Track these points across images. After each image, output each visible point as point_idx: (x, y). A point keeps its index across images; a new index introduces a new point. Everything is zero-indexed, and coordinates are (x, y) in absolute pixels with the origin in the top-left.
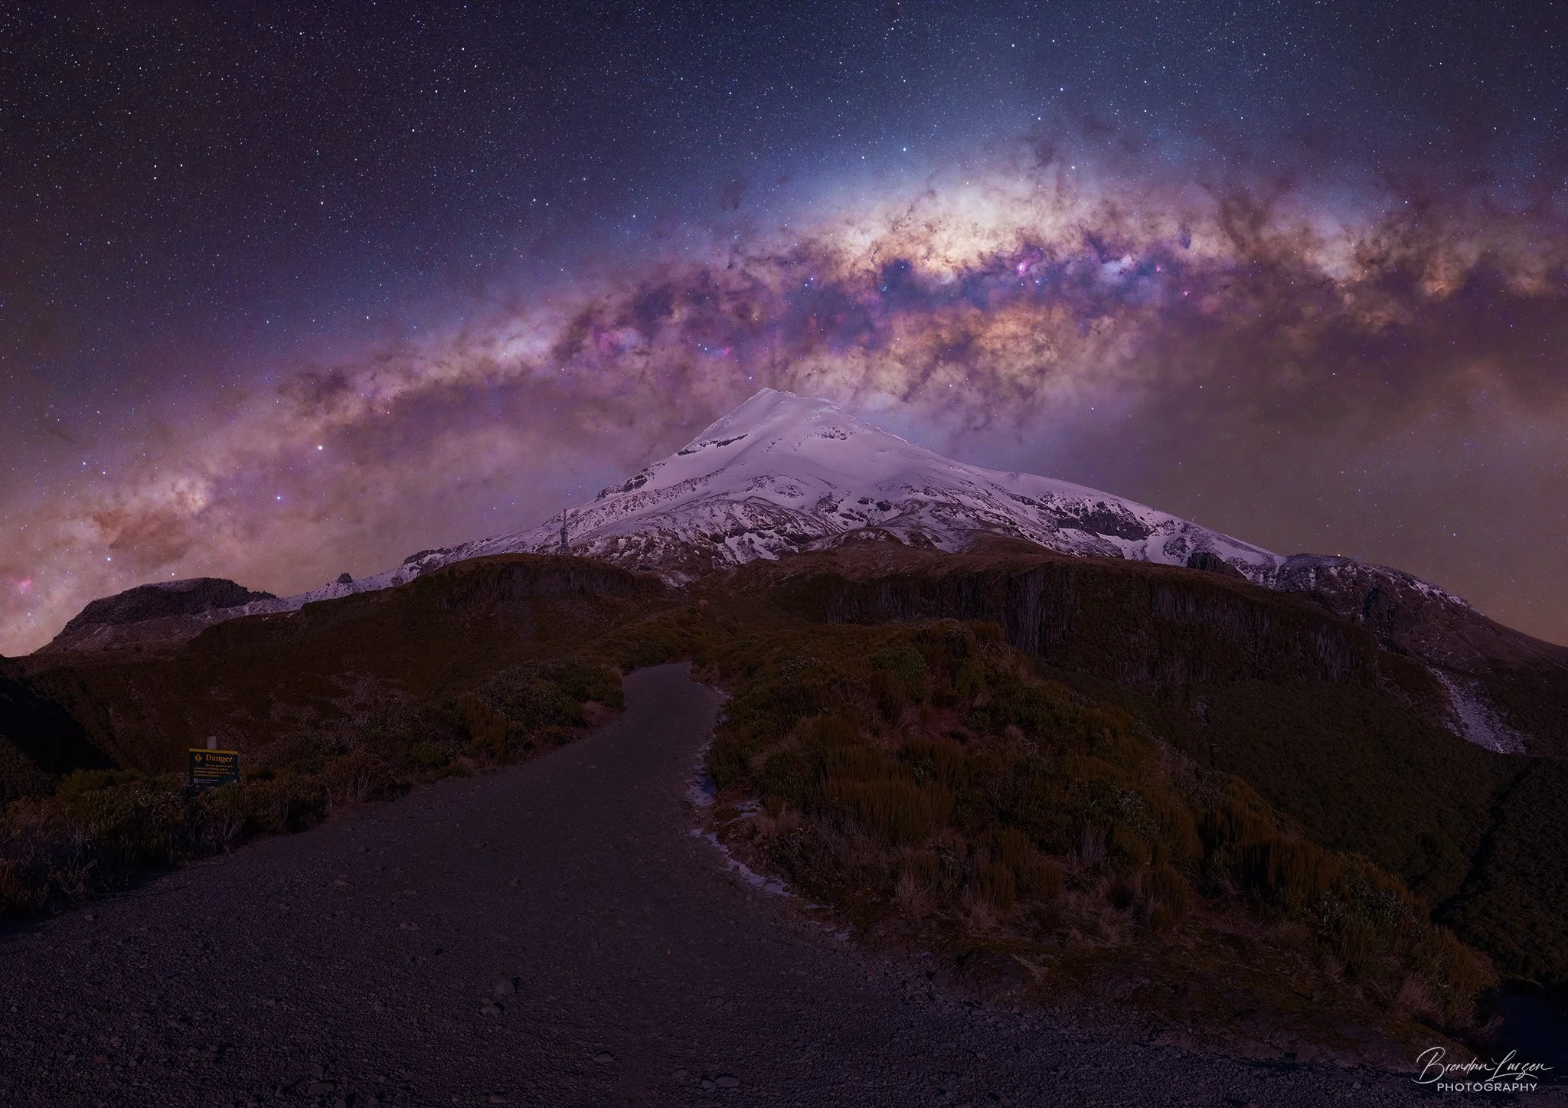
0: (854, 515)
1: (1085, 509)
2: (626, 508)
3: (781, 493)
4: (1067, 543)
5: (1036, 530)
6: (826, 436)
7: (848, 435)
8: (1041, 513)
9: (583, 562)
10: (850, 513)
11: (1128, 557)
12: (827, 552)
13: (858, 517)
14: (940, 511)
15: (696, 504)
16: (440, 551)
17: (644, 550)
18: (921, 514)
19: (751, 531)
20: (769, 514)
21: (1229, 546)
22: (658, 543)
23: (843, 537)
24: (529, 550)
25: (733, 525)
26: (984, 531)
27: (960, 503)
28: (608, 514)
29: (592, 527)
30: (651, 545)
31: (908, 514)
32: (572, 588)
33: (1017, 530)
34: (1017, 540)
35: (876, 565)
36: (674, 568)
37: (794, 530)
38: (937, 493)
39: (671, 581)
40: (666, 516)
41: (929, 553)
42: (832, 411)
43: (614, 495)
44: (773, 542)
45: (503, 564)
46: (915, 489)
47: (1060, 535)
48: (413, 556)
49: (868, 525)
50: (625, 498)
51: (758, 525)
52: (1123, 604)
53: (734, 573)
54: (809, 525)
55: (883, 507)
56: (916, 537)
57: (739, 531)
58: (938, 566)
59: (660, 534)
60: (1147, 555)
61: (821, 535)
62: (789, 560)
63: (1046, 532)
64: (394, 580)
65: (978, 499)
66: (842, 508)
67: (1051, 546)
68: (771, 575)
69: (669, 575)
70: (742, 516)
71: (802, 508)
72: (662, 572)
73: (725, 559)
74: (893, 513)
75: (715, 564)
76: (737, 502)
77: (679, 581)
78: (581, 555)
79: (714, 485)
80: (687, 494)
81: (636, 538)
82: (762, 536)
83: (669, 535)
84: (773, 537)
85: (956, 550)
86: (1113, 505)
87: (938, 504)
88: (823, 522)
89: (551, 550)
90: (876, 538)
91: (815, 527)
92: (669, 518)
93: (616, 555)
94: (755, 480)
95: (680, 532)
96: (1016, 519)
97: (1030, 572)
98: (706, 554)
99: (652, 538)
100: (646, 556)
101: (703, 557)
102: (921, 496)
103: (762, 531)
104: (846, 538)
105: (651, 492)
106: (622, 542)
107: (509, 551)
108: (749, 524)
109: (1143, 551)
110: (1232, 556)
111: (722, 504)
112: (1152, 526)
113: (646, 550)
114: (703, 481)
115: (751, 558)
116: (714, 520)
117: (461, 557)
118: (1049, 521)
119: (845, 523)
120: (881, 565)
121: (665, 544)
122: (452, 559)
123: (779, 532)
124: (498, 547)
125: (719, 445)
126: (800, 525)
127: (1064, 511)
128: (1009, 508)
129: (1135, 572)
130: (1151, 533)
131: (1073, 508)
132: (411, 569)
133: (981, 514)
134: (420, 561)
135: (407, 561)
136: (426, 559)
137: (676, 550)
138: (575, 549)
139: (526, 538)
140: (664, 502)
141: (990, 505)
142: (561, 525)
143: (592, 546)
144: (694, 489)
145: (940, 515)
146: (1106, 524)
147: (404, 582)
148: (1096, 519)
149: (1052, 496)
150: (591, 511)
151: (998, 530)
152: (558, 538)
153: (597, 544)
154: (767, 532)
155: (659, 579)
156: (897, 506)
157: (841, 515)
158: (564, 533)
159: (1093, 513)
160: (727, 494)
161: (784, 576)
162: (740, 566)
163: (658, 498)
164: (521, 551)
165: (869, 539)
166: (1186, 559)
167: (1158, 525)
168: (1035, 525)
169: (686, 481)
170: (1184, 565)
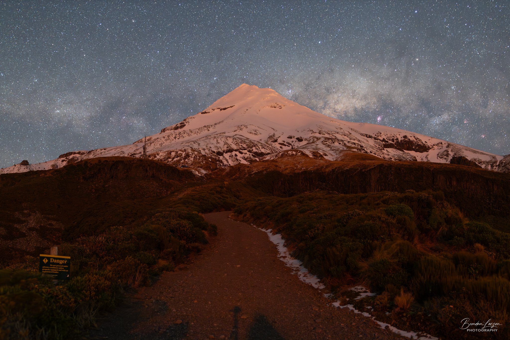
0: (285, 143)
1: (397, 139)
2: (175, 138)
3: (251, 133)
4: (388, 155)
5: (373, 149)
6: (272, 107)
7: (282, 107)
8: (376, 142)
9: (154, 162)
10: (283, 143)
11: (419, 160)
12: (273, 161)
13: (287, 144)
14: (326, 141)
15: (209, 137)
16: (79, 153)
17: (184, 158)
18: (317, 143)
19: (236, 150)
20: (245, 142)
21: (472, 153)
22: (191, 155)
23: (280, 154)
24: (126, 155)
25: (227, 147)
26: (348, 150)
27: (336, 138)
28: (166, 140)
29: (158, 146)
30: (187, 156)
31: (311, 143)
32: (148, 174)
33: (364, 150)
34: (364, 154)
35: (297, 167)
36: (198, 167)
37: (256, 150)
38: (325, 133)
39: (197, 173)
40: (195, 142)
41: (321, 161)
42: (275, 95)
43: (169, 131)
44: (246, 156)
45: (113, 161)
46: (315, 131)
47: (385, 151)
48: (64, 154)
49: (292, 148)
50: (175, 133)
51: (239, 148)
52: (419, 182)
53: (228, 169)
54: (264, 148)
55: (300, 140)
56: (316, 154)
57: (231, 150)
58: (327, 167)
59: (192, 151)
60: (429, 159)
61: (269, 153)
62: (255, 164)
63: (378, 150)
64: (53, 166)
65: (345, 136)
66: (280, 141)
67: (381, 156)
68: (246, 171)
69: (196, 170)
70: (232, 144)
71: (261, 140)
72: (193, 169)
73: (223, 163)
74: (304, 143)
75: (219, 165)
76: (230, 137)
77: (201, 173)
78: (153, 159)
79: (219, 129)
80: (205, 132)
81: (179, 152)
82: (241, 153)
83: (196, 151)
84: (246, 153)
85: (335, 159)
86: (411, 137)
87: (326, 138)
88: (271, 147)
89: (137, 156)
90: (296, 154)
91: (266, 149)
92: (197, 144)
93: (170, 160)
94: (238, 127)
95: (202, 150)
96: (363, 144)
97: (372, 169)
98: (215, 161)
99: (188, 152)
100: (185, 161)
101: (213, 162)
102: (317, 135)
103: (241, 151)
104: (282, 154)
105: (187, 131)
106: (173, 154)
107: (115, 155)
108: (235, 147)
109: (426, 157)
110: (473, 157)
111: (222, 138)
112: (431, 146)
113: (185, 158)
114: (213, 127)
115: (236, 163)
116: (218, 145)
117: (90, 157)
118: (379, 145)
119: (281, 147)
120: (299, 166)
121: (194, 155)
122: (85, 157)
123: (249, 151)
124: (110, 153)
125: (221, 110)
126: (259, 148)
127: (386, 140)
128: (360, 139)
129: (425, 167)
130: (431, 149)
131: (391, 139)
132: (63, 161)
133: (346, 143)
134: (68, 157)
135: (61, 156)
136: (71, 157)
137: (200, 158)
138: (149, 156)
139: (125, 150)
140: (194, 136)
141: (351, 139)
142: (143, 144)
143: (158, 155)
144: (209, 130)
145: (326, 144)
146: (408, 145)
147: (59, 167)
148: (403, 144)
149: (381, 133)
150: (158, 138)
151: (355, 150)
152: (142, 150)
153: (160, 154)
154: (243, 151)
155: (191, 172)
156: (306, 139)
157: (280, 144)
158: (144, 148)
159: (401, 141)
160: (224, 133)
161: (253, 172)
162: (230, 167)
163: (191, 134)
164: (122, 156)
165: (293, 155)
166: (449, 160)
167: (434, 145)
168: (372, 147)
169: (205, 126)
170: (448, 162)
